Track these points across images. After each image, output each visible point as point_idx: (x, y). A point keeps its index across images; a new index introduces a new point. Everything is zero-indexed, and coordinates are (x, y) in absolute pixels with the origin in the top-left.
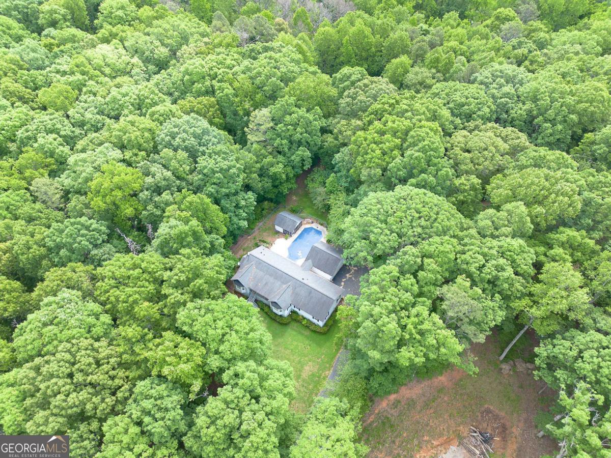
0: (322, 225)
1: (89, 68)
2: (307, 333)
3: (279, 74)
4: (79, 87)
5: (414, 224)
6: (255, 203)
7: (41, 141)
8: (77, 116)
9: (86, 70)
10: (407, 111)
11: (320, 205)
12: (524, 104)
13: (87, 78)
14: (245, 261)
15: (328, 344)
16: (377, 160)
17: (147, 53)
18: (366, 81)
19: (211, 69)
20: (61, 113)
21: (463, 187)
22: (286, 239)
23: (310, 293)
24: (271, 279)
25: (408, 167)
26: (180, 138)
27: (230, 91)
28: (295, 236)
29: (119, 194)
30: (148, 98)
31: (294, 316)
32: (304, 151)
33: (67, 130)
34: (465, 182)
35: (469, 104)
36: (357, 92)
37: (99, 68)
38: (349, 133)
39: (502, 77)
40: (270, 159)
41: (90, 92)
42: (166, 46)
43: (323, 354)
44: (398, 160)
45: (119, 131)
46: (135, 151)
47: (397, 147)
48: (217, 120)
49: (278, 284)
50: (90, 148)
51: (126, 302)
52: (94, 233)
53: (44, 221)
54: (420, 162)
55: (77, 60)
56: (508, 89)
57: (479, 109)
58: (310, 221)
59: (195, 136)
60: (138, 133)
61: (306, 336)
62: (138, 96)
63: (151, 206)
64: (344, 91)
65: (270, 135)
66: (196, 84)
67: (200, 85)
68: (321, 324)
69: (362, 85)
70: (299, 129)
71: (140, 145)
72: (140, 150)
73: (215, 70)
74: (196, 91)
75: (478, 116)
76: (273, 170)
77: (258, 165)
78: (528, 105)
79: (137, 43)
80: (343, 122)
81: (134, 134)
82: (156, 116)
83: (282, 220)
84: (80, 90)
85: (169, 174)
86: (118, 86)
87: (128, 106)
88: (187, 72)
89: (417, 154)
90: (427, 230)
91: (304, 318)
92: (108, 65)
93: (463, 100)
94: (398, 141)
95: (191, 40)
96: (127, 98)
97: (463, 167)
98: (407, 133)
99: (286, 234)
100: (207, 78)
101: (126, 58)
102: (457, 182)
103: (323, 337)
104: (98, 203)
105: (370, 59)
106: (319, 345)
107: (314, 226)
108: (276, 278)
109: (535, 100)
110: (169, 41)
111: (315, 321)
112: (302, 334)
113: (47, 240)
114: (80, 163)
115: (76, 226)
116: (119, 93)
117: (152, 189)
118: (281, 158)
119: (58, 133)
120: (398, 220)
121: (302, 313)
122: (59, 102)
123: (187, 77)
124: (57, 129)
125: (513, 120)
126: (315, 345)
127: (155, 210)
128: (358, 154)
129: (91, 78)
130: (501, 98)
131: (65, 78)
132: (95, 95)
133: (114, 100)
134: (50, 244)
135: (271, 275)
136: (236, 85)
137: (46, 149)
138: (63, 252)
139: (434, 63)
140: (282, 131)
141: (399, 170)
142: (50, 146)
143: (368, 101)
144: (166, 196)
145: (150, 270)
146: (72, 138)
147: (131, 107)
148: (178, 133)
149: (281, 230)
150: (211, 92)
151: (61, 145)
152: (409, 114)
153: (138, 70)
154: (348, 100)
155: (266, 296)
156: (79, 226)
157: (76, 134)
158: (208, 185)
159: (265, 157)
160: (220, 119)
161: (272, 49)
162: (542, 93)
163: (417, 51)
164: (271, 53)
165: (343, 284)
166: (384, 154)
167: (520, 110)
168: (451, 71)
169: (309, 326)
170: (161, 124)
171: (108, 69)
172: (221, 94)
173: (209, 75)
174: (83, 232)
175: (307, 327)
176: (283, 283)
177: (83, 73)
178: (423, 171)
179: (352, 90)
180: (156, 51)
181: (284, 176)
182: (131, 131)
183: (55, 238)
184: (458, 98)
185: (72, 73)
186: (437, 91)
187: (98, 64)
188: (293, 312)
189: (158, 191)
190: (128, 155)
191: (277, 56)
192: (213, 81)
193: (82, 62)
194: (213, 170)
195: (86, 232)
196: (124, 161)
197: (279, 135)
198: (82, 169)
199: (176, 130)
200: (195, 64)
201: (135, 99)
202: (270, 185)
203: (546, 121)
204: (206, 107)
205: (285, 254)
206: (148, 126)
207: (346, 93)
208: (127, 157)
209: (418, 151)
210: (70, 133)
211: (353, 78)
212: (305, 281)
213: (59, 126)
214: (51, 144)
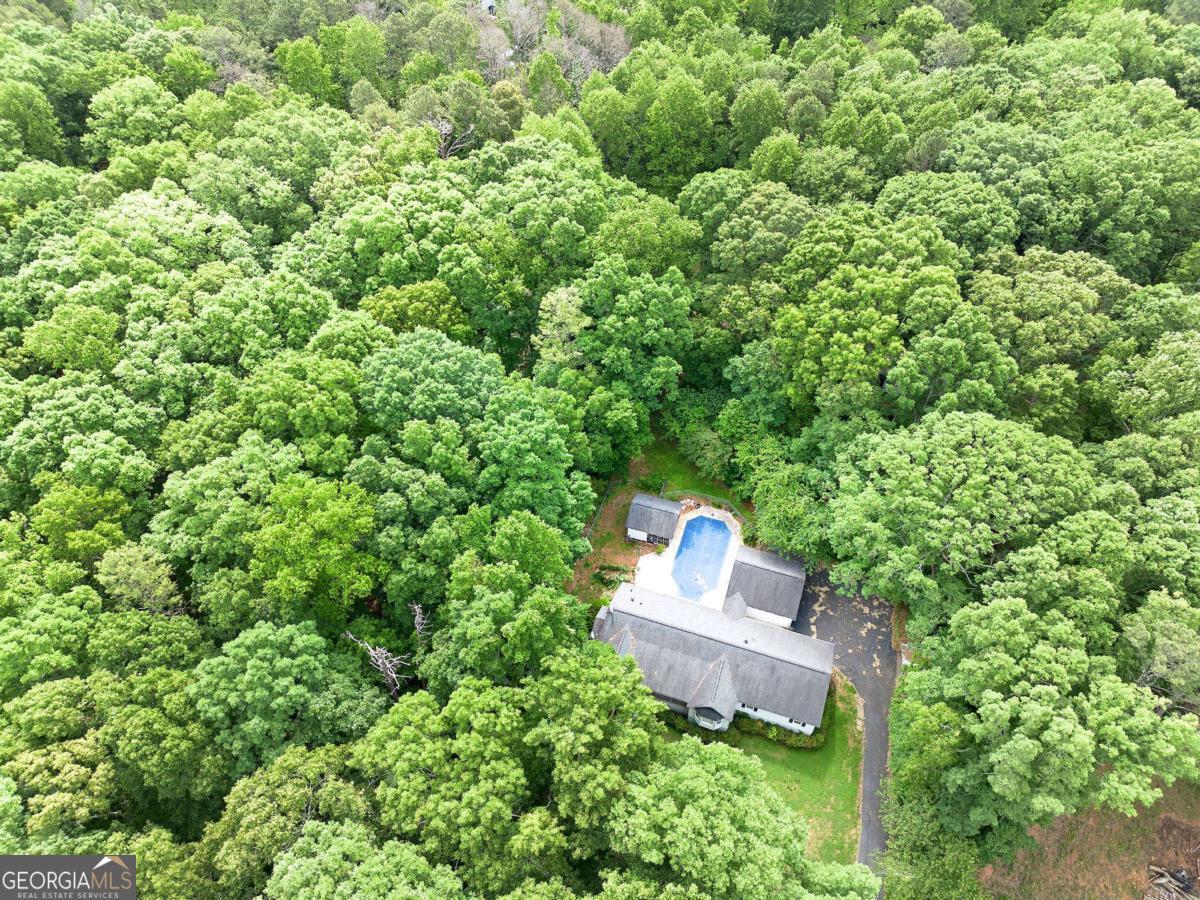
0: (719, 507)
1: (124, 255)
2: (782, 754)
3: (571, 208)
4: (118, 303)
5: (1015, 495)
6: (595, 495)
7: (78, 454)
8: (141, 375)
9: (121, 259)
10: (879, 252)
11: (716, 469)
12: (1071, 200)
13: (130, 280)
14: (607, 627)
15: (833, 769)
16: (860, 367)
17: (246, 198)
18: (757, 197)
19: (410, 216)
20: (94, 374)
21: (1049, 392)
22: (659, 553)
23: (773, 669)
24: (678, 657)
25: (932, 370)
26: (423, 392)
27: (474, 261)
28: (675, 543)
29: (333, 551)
30: (293, 305)
31: (744, 724)
32: (669, 365)
33: (130, 414)
34: (1049, 380)
35: (975, 216)
36: (749, 223)
37: (143, 252)
38: (762, 312)
39: (1005, 151)
40: (601, 395)
41: (148, 311)
42: (282, 175)
43: (830, 794)
44: (908, 358)
45: (276, 397)
46: (325, 437)
47: (895, 331)
48: (460, 328)
49: (696, 663)
50: (213, 450)
51: (475, 825)
52: (305, 657)
53: (162, 651)
54: (957, 357)
55: (93, 242)
56: (1030, 174)
57: (994, 223)
58: (692, 503)
59: (452, 379)
60: (321, 397)
61: (783, 763)
62: (269, 303)
63: (409, 559)
64: (718, 223)
65: (588, 341)
66: (387, 255)
67: (397, 256)
68: (809, 729)
69: (752, 206)
70: (650, 321)
71: (329, 421)
72: (335, 435)
73: (423, 218)
74: (389, 271)
75: (997, 236)
76: (613, 416)
77: (581, 412)
78: (1080, 202)
79: (217, 178)
80: (738, 290)
81: (315, 402)
82: (340, 346)
83: (643, 514)
84: (120, 310)
85: (435, 478)
86: (212, 289)
87: (254, 331)
88: (357, 231)
89: (949, 343)
90: (1045, 504)
91: (768, 725)
92: (165, 241)
93: (964, 209)
94: (893, 319)
95: (335, 157)
96: (246, 313)
97: (1036, 353)
98: (902, 299)
99: (657, 542)
100: (406, 237)
101: (203, 219)
102: (1033, 383)
103: (817, 756)
104: (287, 582)
105: (704, 142)
106: (818, 776)
107: (705, 511)
108: (688, 651)
109: (1092, 189)
110: (287, 165)
111: (796, 727)
112: (774, 761)
113: (202, 703)
114: (208, 493)
115: (261, 652)
116: (223, 304)
117: (402, 518)
118: (620, 387)
119: (109, 427)
120: (981, 493)
121: (763, 715)
122: (84, 349)
123: (360, 243)
124: (105, 417)
125: (1055, 232)
126: (807, 778)
127: (421, 567)
128: (797, 354)
129: (138, 279)
130: (1023, 195)
131: (77, 289)
132: (161, 317)
133: (217, 322)
134: (216, 712)
135: (675, 647)
136: (484, 244)
137: (94, 472)
138: (254, 725)
139: (846, 135)
140: (617, 330)
141: (913, 379)
142: (105, 462)
143: (780, 239)
144: (441, 530)
145: (498, 728)
146: (144, 431)
147: (260, 332)
148: (415, 381)
149: (642, 536)
150: (425, 267)
151: (124, 452)
152: (889, 256)
153: (235, 241)
154: (736, 242)
155: (678, 697)
156: (268, 651)
157: (151, 417)
158: (510, 482)
159: (589, 392)
160: (465, 323)
161: (524, 154)
162: (1103, 175)
163: (802, 115)
164: (530, 164)
165: (813, 628)
166: (869, 347)
167: (1066, 213)
168: (887, 149)
169: (785, 741)
170: (357, 363)
171: (169, 249)
172: (457, 270)
173: (411, 230)
174: (283, 663)
175: (781, 743)
176: (706, 659)
177: (115, 269)
178: (966, 374)
179: (736, 221)
180: (263, 189)
181: (634, 425)
182: (304, 394)
183: (222, 694)
184: (952, 207)
185: (91, 274)
186: (900, 196)
187: (143, 241)
188: (738, 716)
189: (417, 521)
190: (312, 450)
191: (547, 166)
192: (424, 241)
193: (108, 244)
194: (519, 449)
195: (286, 661)
196: (304, 467)
197: (608, 341)
198: (214, 505)
199: (405, 373)
200: (375, 212)
201: (265, 313)
202: (607, 448)
203: (1119, 226)
204: (431, 303)
205: (671, 587)
206: (340, 376)
207: (724, 228)
208: (312, 456)
209: (951, 335)
210: (138, 421)
211: (731, 194)
212: (751, 646)
213: (107, 410)
214: (104, 456)
